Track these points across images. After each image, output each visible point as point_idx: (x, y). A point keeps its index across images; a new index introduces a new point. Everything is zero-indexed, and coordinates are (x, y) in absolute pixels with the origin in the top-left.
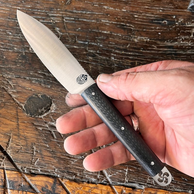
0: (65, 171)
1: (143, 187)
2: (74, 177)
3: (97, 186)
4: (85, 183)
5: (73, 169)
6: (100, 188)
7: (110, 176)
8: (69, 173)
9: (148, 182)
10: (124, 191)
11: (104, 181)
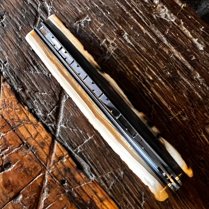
0: (14, 73)
1: (93, 178)
2: (20, 89)
3: (37, 124)
4: (26, 108)
5: (27, 79)
6: (39, 129)
7: (63, 126)
8: (17, 79)
9: (104, 176)
10: (65, 160)
11: (50, 126)
